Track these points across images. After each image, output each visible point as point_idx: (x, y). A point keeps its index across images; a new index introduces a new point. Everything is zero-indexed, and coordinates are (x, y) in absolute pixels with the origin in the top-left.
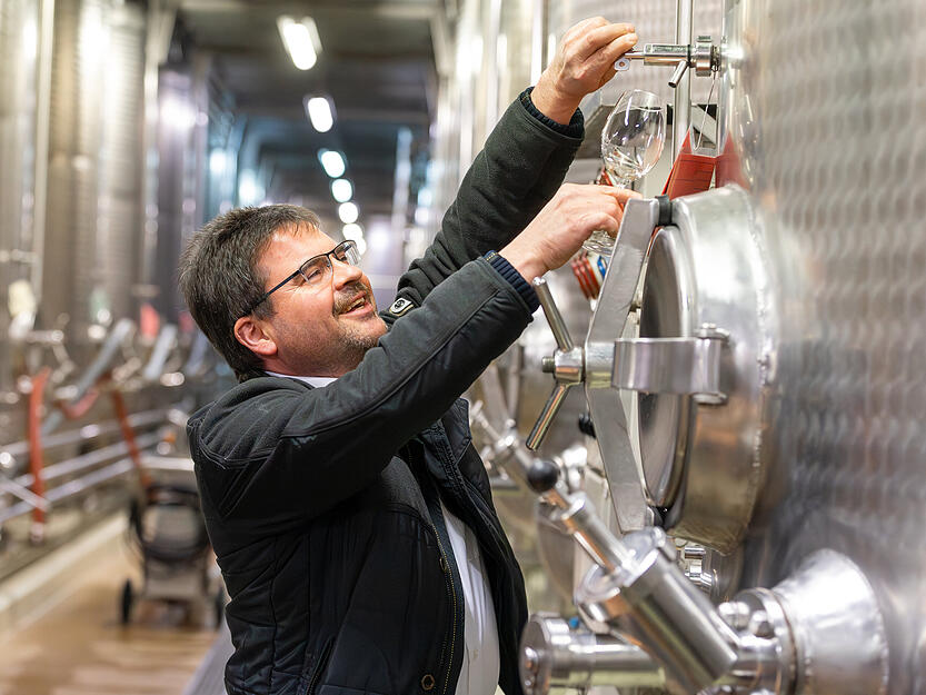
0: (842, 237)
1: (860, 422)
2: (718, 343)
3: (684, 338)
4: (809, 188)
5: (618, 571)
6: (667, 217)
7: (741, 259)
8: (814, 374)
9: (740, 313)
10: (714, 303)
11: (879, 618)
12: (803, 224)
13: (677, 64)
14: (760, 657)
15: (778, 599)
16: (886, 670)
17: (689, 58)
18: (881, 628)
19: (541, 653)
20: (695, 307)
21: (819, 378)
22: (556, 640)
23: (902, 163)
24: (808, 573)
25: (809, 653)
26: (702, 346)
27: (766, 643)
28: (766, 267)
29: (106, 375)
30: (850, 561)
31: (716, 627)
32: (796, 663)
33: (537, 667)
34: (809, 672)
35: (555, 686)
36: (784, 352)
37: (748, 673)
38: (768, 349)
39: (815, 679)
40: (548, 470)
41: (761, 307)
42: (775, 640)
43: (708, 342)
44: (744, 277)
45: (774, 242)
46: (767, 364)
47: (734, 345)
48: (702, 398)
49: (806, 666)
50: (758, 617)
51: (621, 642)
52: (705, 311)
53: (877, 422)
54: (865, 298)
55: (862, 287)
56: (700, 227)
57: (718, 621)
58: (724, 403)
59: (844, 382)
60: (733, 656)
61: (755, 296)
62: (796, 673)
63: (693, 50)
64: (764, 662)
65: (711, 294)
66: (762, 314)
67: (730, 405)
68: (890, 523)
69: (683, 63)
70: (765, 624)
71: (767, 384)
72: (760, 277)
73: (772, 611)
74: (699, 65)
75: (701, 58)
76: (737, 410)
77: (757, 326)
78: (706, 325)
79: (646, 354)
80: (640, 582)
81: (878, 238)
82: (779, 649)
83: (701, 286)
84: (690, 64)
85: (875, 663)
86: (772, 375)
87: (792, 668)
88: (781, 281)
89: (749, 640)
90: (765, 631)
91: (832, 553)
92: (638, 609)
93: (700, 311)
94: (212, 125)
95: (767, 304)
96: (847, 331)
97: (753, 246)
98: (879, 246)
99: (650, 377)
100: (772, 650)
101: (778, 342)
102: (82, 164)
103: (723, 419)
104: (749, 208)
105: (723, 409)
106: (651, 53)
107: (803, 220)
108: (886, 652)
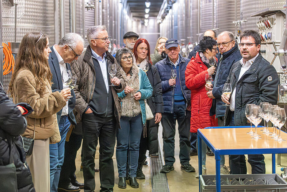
40: (285, 66)
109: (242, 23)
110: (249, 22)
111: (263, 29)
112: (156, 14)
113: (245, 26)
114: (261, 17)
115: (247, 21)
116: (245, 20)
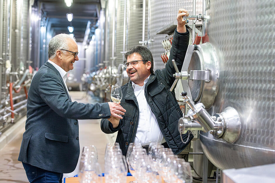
0: (232, 52)
1: (235, 84)
2: (209, 71)
3: (202, 70)
4: (225, 44)
5: (195, 110)
6: (196, 48)
7: (212, 56)
8: (226, 76)
9: (212, 65)
10: (208, 64)
11: (239, 118)
12: (224, 50)
13: (195, 19)
14: (219, 125)
15: (222, 115)
16: (241, 126)
17: (197, 18)
18: (240, 119)
19: (183, 124)
20: (204, 65)
21: (228, 77)
22: (186, 122)
23: (243, 40)
24: (227, 111)
25: (227, 124)
26: (206, 72)
27: (220, 123)
28: (217, 58)
29: (23, 83)
30: (234, 108)
31: (211, 120)
32: (225, 125)
33: (182, 127)
34: (227, 127)
35: (185, 130)
36: (221, 73)
37: (216, 128)
38: (217, 72)
39: (229, 128)
40: (185, 93)
41: (216, 65)
42: (222, 122)
43: (207, 71)
44: (212, 59)
45: (218, 53)
46: (217, 75)
47: (211, 71)
48: (206, 81)
49: (227, 126)
50: (218, 118)
51: (196, 123)
52: (206, 65)
53: (238, 84)
54: (236, 63)
55: (235, 61)
56: (204, 50)
57: (212, 119)
58: (210, 82)
59: (232, 78)
60: (214, 125)
61: (215, 63)
62: (225, 127)
63: (198, 17)
64: (220, 126)
65: (207, 62)
66: (216, 66)
67: (211, 82)
68: (241, 101)
69: (196, 19)
70: (220, 119)
71: (217, 78)
72: (216, 59)
73: (221, 117)
74: (199, 19)
75: (200, 18)
76: (212, 83)
77: (215, 68)
78: (207, 68)
79: (196, 73)
80: (199, 112)
81: (239, 53)
82: (222, 124)
83: (205, 61)
84: (197, 19)
85: (239, 126)
86: (218, 77)
87: (225, 126)
88: (220, 60)
89: (217, 122)
90: (220, 120)
91: (230, 107)
92: (199, 117)
93: (205, 65)
94: (41, 20)
95: (217, 64)
96: (233, 69)
97: (214, 54)
98: (238, 54)
99: (197, 77)
100: (221, 124)
101: (219, 71)
102: (17, 31)
103: (209, 84)
104: (212, 47)
105: (209, 83)
106: (190, 17)
107: (224, 49)
108: (241, 123)
109: (149, 43)
110: (156, 41)
111: (169, 48)
112: (82, 40)
113: (152, 47)
114: (168, 35)
115: (154, 41)
116: (152, 40)
